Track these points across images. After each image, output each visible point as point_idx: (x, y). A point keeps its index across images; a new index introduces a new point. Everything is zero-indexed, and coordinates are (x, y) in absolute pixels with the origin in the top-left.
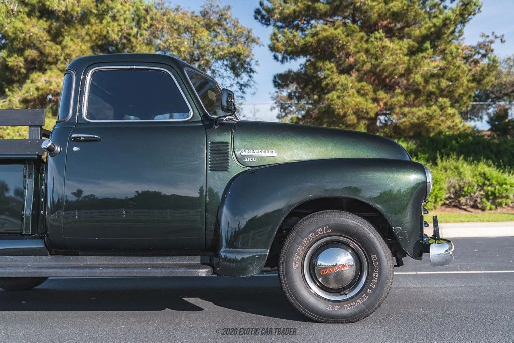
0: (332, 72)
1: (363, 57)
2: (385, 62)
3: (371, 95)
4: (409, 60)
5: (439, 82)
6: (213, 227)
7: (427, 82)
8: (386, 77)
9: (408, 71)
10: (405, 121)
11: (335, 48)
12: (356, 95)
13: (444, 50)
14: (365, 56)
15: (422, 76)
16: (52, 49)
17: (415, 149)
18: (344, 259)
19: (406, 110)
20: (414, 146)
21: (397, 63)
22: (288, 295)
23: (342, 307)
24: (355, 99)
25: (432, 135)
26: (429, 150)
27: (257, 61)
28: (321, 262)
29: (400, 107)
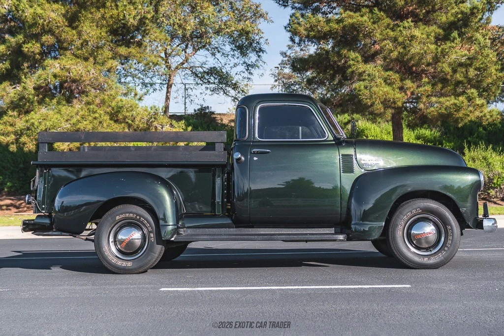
0: (358, 61)
1: (389, 45)
2: (413, 51)
3: (398, 84)
4: (437, 49)
5: (466, 71)
6: (346, 209)
7: (455, 71)
8: (413, 65)
9: (436, 60)
10: (433, 111)
11: (361, 35)
12: (383, 84)
13: (471, 37)
14: (391, 45)
15: (450, 64)
16: (69, 34)
17: (440, 137)
18: (429, 229)
19: (434, 99)
20: (438, 134)
21: (425, 52)
22: (395, 251)
23: (429, 259)
24: (382, 89)
25: (460, 125)
26: (454, 138)
27: (267, 40)
28: (414, 232)
29: (427, 96)
